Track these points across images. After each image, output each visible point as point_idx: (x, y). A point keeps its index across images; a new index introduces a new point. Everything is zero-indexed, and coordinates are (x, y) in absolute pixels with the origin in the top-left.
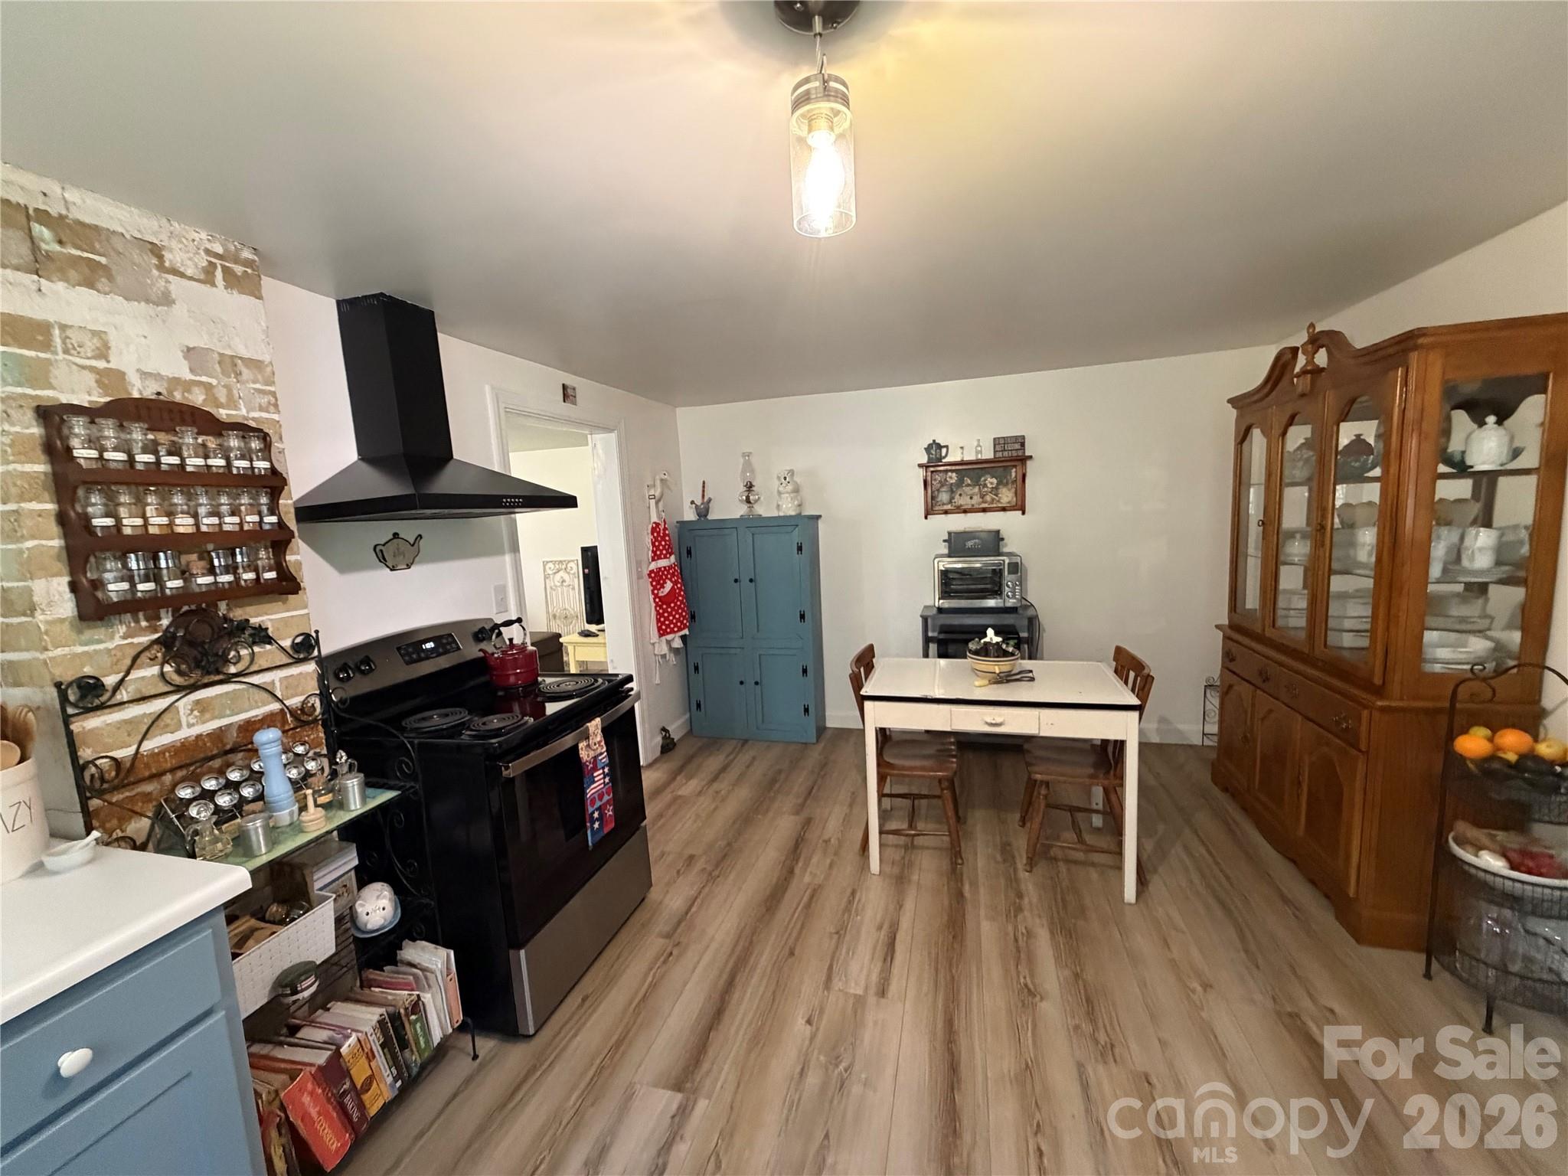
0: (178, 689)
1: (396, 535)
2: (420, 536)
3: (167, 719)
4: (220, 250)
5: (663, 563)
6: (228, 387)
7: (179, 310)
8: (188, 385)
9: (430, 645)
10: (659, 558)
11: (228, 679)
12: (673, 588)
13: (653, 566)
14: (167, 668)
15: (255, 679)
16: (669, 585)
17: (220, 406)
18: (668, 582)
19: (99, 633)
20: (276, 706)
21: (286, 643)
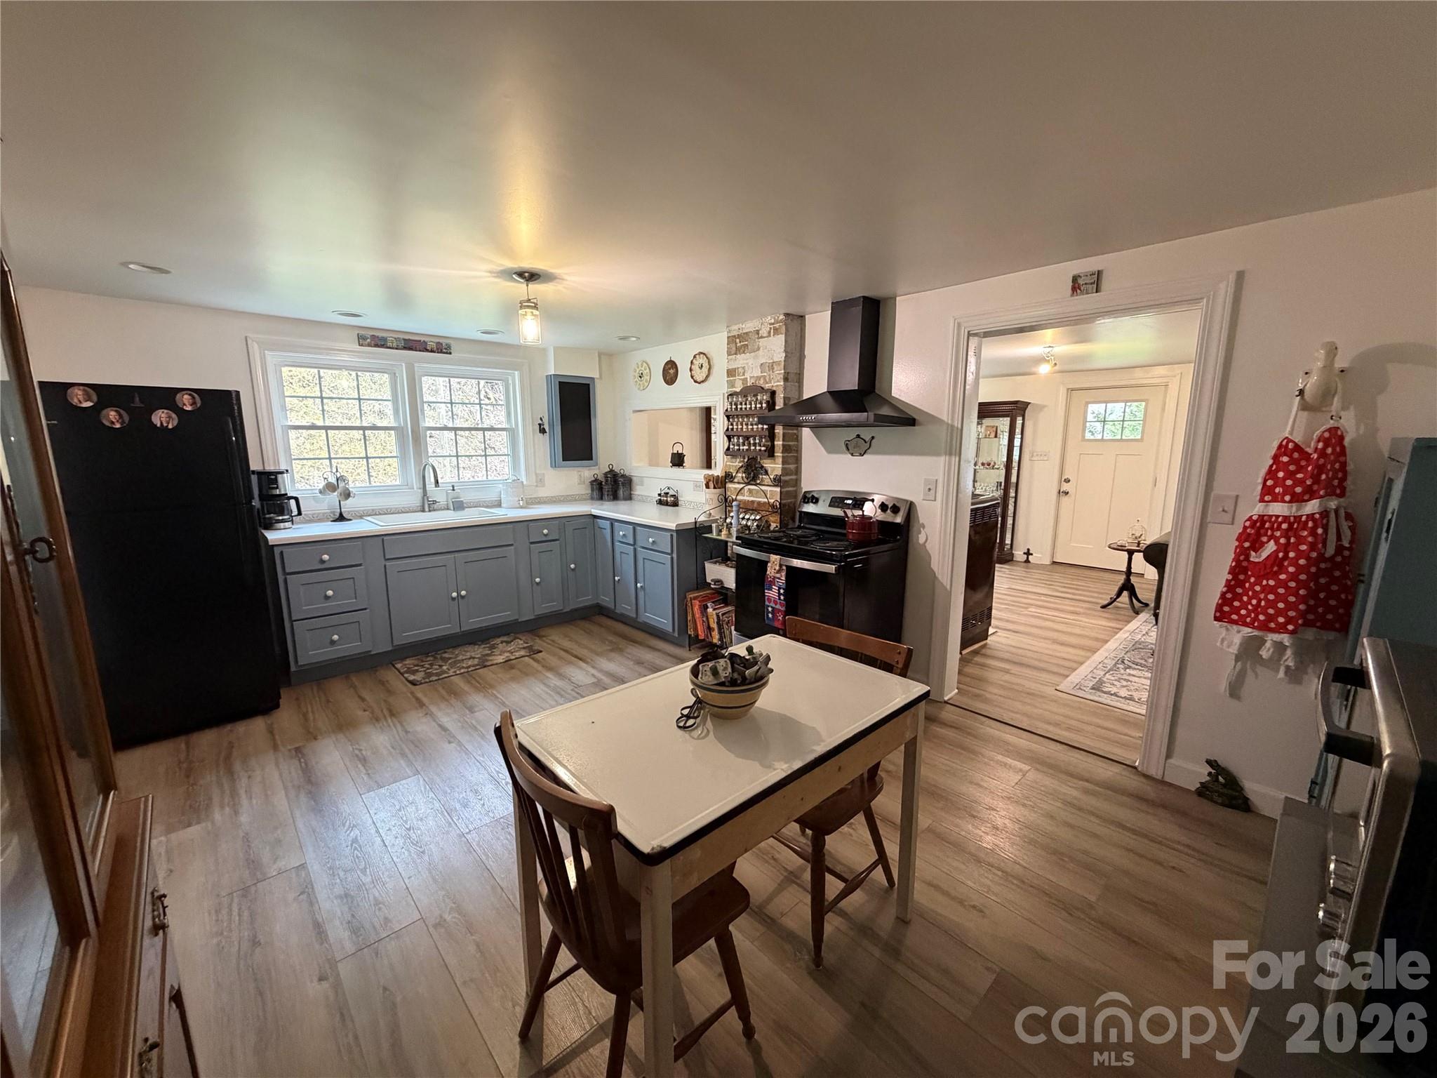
0: (745, 483)
1: (858, 436)
2: (873, 438)
3: (742, 491)
4: (773, 321)
5: (1278, 509)
6: (769, 375)
7: (761, 352)
8: (758, 378)
9: (850, 502)
10: (1275, 500)
11: (755, 485)
12: (1276, 552)
13: (1258, 509)
14: (744, 475)
15: (763, 488)
16: (1271, 547)
17: (767, 383)
18: (1272, 542)
19: (734, 460)
20: (766, 500)
21: (772, 477)
